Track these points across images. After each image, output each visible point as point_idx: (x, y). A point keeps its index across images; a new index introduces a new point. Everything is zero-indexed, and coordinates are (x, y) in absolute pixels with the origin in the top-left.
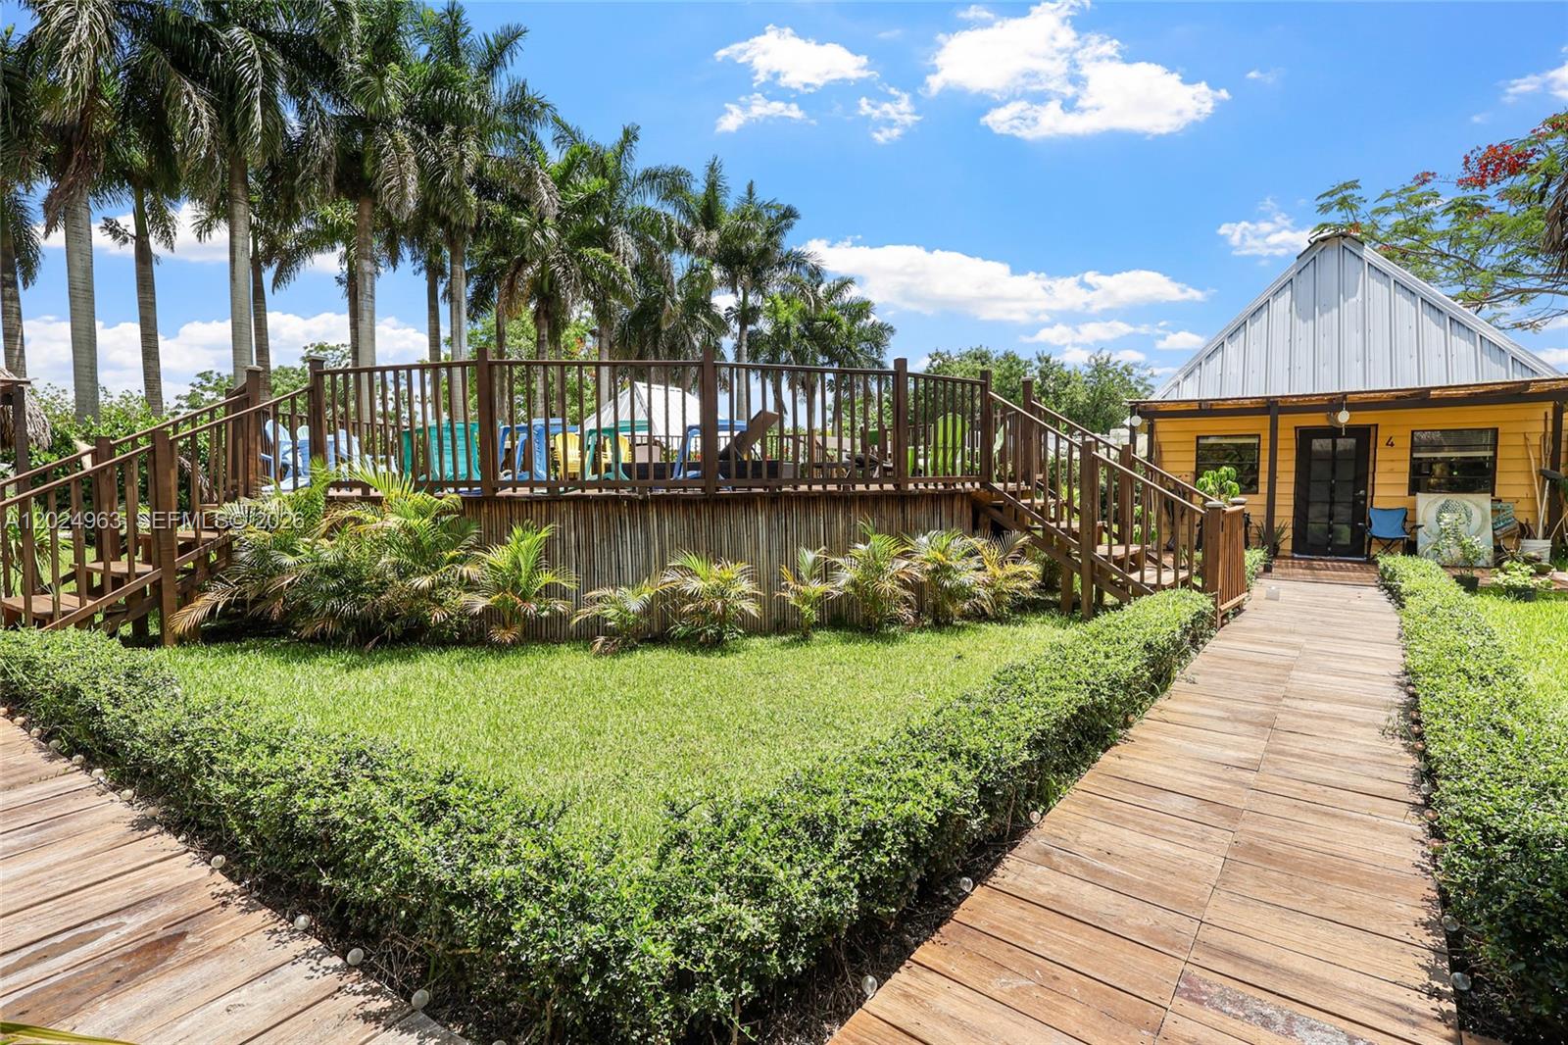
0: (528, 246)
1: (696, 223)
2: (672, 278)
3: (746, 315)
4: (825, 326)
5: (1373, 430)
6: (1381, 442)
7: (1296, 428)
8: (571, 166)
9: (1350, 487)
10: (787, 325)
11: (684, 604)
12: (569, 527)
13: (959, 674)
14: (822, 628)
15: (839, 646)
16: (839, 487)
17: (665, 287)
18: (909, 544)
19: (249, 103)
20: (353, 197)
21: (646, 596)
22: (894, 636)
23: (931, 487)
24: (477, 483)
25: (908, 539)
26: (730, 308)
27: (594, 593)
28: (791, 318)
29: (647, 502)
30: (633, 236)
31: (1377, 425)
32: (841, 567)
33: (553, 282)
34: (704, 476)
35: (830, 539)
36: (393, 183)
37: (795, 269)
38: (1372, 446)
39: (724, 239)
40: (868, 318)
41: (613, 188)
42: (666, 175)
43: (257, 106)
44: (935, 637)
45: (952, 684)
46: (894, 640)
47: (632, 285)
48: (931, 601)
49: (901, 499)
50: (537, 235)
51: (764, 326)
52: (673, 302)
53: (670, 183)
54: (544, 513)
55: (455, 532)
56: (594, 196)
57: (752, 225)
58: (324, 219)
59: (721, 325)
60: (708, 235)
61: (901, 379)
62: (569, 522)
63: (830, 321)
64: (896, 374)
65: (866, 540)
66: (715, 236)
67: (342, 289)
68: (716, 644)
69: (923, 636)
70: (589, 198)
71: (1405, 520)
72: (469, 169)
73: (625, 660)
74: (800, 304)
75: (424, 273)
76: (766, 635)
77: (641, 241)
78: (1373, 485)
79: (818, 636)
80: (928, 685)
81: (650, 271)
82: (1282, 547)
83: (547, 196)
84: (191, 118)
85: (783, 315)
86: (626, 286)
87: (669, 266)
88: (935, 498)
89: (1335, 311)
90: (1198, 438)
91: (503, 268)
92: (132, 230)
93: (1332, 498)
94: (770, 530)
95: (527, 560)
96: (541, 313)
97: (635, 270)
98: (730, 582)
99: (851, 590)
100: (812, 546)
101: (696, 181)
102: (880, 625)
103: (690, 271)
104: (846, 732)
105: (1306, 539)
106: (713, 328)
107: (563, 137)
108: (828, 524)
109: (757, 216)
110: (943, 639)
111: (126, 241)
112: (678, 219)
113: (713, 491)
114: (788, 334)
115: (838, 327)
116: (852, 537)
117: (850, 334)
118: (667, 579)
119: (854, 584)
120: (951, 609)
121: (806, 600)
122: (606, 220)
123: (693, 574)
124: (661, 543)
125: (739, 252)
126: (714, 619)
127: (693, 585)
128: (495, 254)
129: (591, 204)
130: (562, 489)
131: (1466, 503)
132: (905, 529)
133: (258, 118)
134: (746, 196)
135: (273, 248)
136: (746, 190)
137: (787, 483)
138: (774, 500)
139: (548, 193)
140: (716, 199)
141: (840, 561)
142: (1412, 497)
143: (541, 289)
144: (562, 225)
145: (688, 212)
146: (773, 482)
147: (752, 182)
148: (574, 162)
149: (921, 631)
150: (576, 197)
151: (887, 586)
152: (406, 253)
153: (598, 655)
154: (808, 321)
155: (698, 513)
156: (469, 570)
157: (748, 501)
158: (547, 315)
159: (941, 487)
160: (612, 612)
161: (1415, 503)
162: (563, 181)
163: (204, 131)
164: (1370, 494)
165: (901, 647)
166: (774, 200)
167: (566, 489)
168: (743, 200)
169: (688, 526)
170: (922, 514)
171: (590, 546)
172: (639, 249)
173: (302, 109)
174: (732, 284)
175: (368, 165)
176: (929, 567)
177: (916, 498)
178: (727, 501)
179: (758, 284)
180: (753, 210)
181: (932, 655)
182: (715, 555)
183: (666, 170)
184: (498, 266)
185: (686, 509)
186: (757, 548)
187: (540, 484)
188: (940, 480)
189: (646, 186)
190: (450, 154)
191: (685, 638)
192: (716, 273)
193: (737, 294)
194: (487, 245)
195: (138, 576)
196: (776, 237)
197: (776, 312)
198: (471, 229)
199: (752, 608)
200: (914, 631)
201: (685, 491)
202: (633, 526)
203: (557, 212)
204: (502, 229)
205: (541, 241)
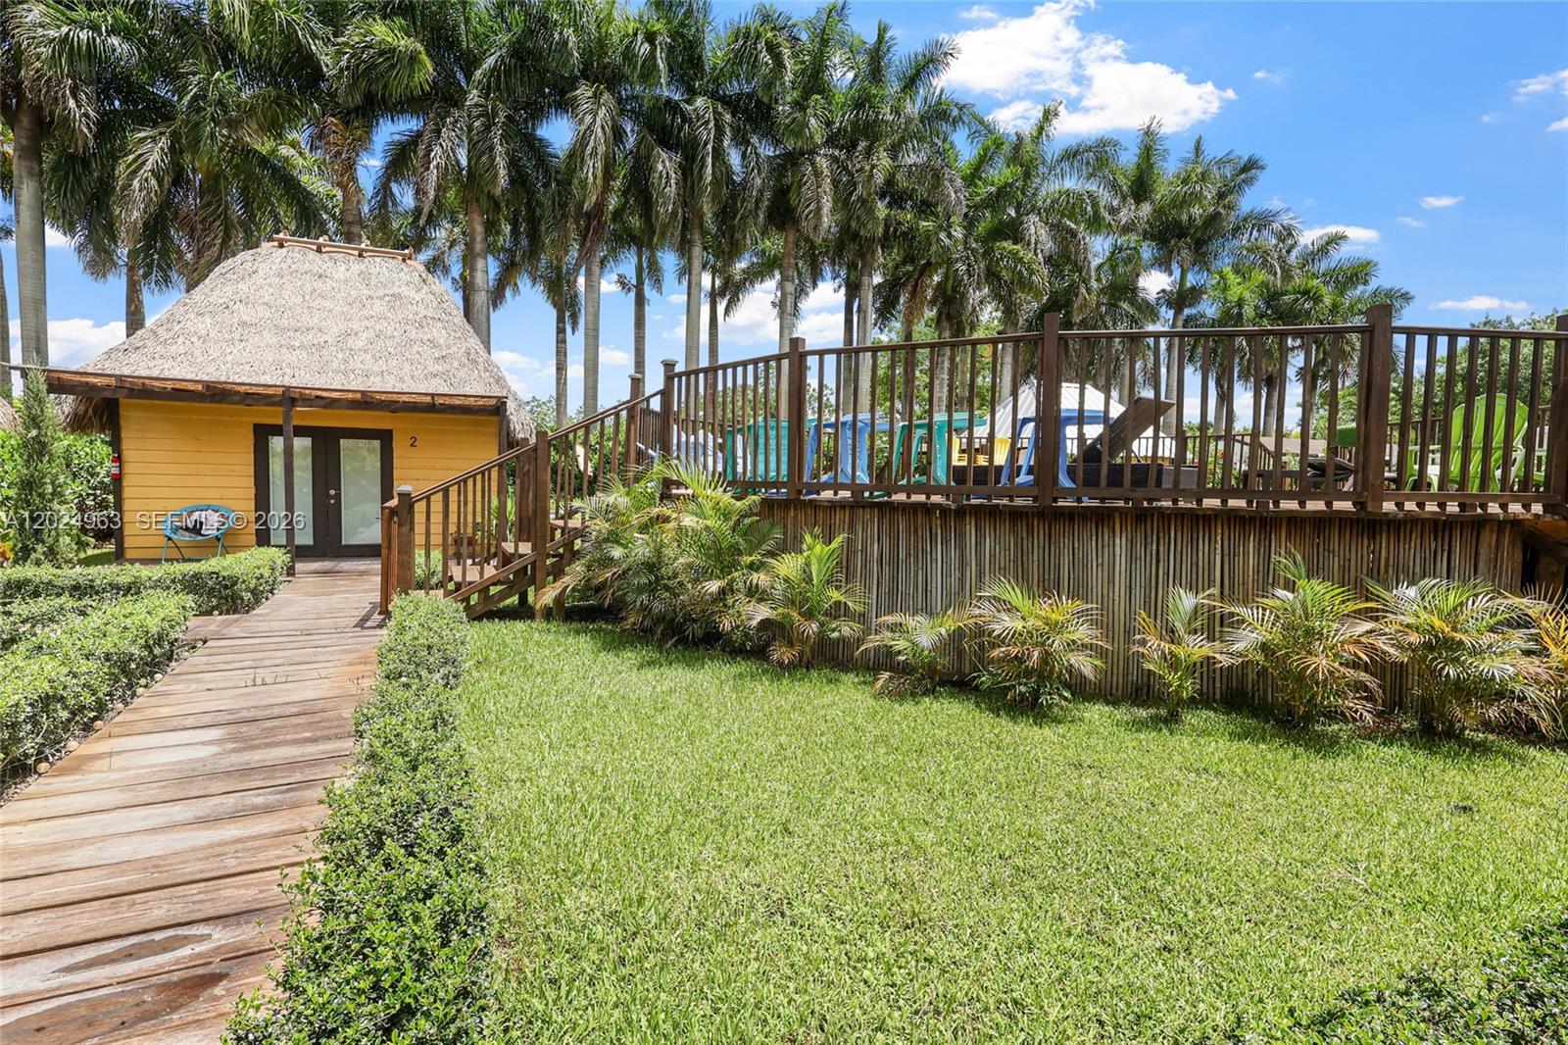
0: (934, 248)
1: (1124, 198)
2: (1089, 263)
3: (1181, 299)
4: (1297, 300)
8: (984, 160)
10: (1240, 303)
11: (993, 646)
12: (872, 537)
13: (1456, 848)
14: (1208, 706)
15: (1223, 743)
16: (1249, 503)
17: (1080, 274)
18: (1378, 598)
19: (703, 159)
20: (781, 228)
21: (943, 632)
22: (1334, 741)
23: (1431, 507)
24: (784, 485)
25: (1377, 589)
26: (1163, 291)
27: (890, 619)
28: (1247, 295)
29: (964, 513)
30: (1046, 224)
32: (1243, 621)
33: (958, 283)
34: (1036, 482)
35: (1232, 578)
36: (811, 207)
37: (1255, 232)
39: (1159, 212)
40: (1366, 283)
41: (1027, 175)
42: (1089, 149)
43: (709, 160)
44: (1420, 758)
45: (1435, 867)
46: (1331, 745)
47: (1042, 276)
48: (1417, 692)
49: (1367, 525)
50: (942, 235)
51: (1209, 309)
52: (1088, 290)
53: (1095, 155)
54: (847, 520)
55: (752, 536)
56: (1005, 187)
57: (1198, 188)
58: (763, 252)
59: (1149, 311)
60: (1137, 209)
61: (1378, 337)
62: (872, 531)
63: (1306, 293)
64: (1368, 333)
65: (1290, 586)
66: (1146, 209)
67: (776, 311)
68: (1029, 707)
69: (1393, 751)
70: (999, 190)
72: (880, 178)
73: (908, 707)
74: (1260, 276)
75: (843, 290)
76: (1114, 702)
77: (1056, 228)
79: (1192, 718)
80: (1379, 856)
81: (1066, 258)
83: (955, 193)
84: (664, 181)
85: (1236, 291)
86: (1034, 278)
87: (1085, 249)
88: (1441, 527)
91: (909, 275)
92: (634, 282)
94: (1132, 558)
95: (820, 571)
96: (944, 317)
97: (1049, 260)
98: (1056, 628)
99: (1259, 657)
100: (1194, 587)
101: (1126, 149)
102: (1308, 718)
103: (1113, 253)
104: (1178, 918)
106: (1137, 315)
107: (979, 132)
108: (1229, 556)
109: (1204, 177)
110: (1436, 765)
111: (629, 290)
112: (1105, 197)
113: (1048, 502)
114: (1240, 315)
115: (1317, 299)
116: (1268, 580)
117: (1335, 308)
118: (977, 612)
119: (1264, 647)
120: (1459, 713)
121: (1173, 663)
122: (1017, 212)
123: (1011, 609)
124: (979, 564)
125: (1177, 223)
126: (1028, 673)
127: (1007, 623)
128: (904, 263)
129: (1003, 194)
130: (867, 494)
132: (1375, 573)
133: (709, 170)
134: (1192, 156)
135: (728, 282)
136: (1192, 145)
137: (1166, 495)
138: (1140, 517)
139: (955, 192)
140: (1151, 167)
141: (1243, 611)
143: (945, 291)
144: (970, 224)
145: (1114, 187)
146: (1139, 493)
147: (1200, 138)
148: (986, 155)
149: (1389, 740)
150: (984, 190)
151: (1321, 663)
152: (827, 270)
153: (878, 696)
154: (1271, 297)
155: (1030, 531)
156: (760, 579)
157: (1101, 518)
158: (949, 317)
159: (1453, 508)
160: (901, 644)
162: (973, 178)
163: (672, 190)
165: (1344, 764)
166: (1231, 152)
167: (871, 493)
168: (1186, 161)
169: (1016, 545)
170: (1412, 551)
171: (894, 561)
172: (1054, 239)
173: (744, 156)
174: (1164, 264)
175: (793, 196)
176: (1414, 638)
177: (1399, 526)
178: (1071, 516)
179: (1201, 255)
180: (1199, 170)
181: (1405, 791)
182: (1046, 586)
183: (1089, 143)
184: (904, 274)
185: (1013, 524)
186: (1111, 581)
187: (844, 487)
188: (1452, 498)
189: (1065, 165)
190: (862, 169)
191: (990, 692)
192: (1147, 251)
193: (1171, 274)
194: (896, 254)
195: (521, 556)
196: (1230, 198)
197: (1225, 289)
198: (880, 240)
199: (1085, 665)
200: (1373, 739)
201: (1011, 500)
202: (945, 541)
203: (965, 210)
204: (909, 236)
205: (947, 241)
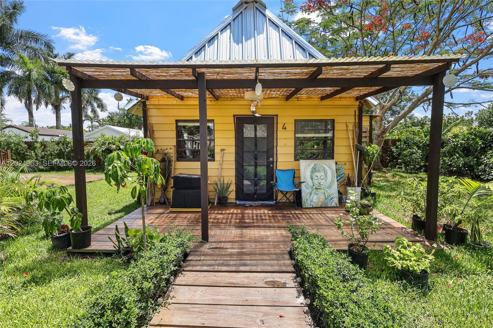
5: (275, 118)
6: (280, 126)
7: (234, 116)
9: (265, 156)
31: (277, 115)
38: (275, 129)
71: (294, 177)
78: (277, 154)
82: (230, 197)
89: (253, 39)
90: (177, 121)
93: (256, 163)
105: (243, 191)
131: (324, 166)
142: (297, 162)
161: (299, 165)
164: (275, 160)
